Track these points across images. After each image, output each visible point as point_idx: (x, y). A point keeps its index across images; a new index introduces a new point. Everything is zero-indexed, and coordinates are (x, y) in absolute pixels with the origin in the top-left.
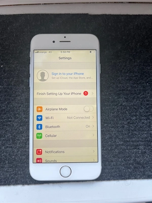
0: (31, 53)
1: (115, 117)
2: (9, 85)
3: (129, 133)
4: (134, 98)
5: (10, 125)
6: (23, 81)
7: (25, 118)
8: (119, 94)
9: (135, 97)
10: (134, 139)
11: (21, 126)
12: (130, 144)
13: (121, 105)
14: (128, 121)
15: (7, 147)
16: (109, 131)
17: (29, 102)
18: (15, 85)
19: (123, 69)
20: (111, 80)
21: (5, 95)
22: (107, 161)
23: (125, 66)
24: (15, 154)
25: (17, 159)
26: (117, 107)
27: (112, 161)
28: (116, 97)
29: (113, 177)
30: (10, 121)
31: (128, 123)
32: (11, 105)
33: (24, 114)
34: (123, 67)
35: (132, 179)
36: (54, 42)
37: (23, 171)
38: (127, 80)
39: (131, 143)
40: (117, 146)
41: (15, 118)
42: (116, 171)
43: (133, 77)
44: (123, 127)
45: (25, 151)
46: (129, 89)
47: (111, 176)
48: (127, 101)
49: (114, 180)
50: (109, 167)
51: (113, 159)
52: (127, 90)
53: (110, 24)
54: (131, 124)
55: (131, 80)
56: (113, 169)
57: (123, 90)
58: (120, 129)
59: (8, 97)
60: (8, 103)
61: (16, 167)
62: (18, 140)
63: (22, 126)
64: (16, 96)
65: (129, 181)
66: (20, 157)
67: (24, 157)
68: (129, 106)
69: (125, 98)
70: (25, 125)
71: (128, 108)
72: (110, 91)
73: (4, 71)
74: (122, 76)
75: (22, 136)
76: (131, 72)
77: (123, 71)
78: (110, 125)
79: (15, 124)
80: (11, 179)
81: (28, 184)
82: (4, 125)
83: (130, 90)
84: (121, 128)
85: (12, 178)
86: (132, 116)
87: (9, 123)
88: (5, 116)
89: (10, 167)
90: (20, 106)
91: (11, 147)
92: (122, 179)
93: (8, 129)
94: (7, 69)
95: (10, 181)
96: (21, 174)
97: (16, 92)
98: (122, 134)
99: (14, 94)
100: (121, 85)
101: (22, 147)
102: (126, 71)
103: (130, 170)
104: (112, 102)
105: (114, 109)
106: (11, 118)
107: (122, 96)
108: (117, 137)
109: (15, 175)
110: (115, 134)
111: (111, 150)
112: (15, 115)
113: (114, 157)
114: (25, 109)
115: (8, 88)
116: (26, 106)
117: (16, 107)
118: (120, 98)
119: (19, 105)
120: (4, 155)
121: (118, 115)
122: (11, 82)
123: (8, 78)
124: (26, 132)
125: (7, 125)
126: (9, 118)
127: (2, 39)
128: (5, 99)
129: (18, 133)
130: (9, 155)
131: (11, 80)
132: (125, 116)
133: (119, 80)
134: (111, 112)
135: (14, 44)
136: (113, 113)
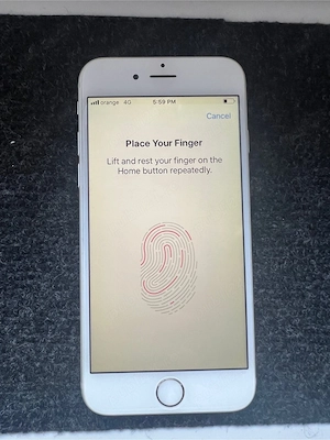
0: (80, 104)
1: (284, 273)
2: (31, 188)
3: (318, 311)
5: (30, 286)
6: (63, 180)
7: (68, 269)
8: (295, 218)
11: (57, 289)
12: (319, 338)
13: (301, 243)
14: (315, 283)
15: (24, 340)
16: (269, 306)
17: (77, 231)
18: (44, 190)
19: (306, 155)
20: (276, 182)
21: (20, 214)
22: (264, 378)
23: (311, 149)
24: (42, 358)
25: (46, 369)
26: (291, 248)
27: (276, 379)
28: (287, 226)
29: (277, 416)
30: (31, 277)
31: (316, 287)
33: (66, 260)
35: (323, 422)
37: (60, 398)
38: (317, 183)
39: (322, 336)
40: (287, 341)
41: (44, 270)
42: (283, 404)
44: (303, 297)
45: (68, 351)
46: (319, 205)
47: (272, 415)
48: (313, 235)
49: (280, 423)
50: (268, 393)
51: (279, 375)
52: (315, 208)
53: (276, 47)
54: (321, 289)
55: (324, 183)
56: (278, 396)
57: (304, 208)
58: (296, 303)
59: (28, 219)
60: (28, 234)
61: (45, 387)
62: (51, 323)
63: (60, 289)
64: (48, 216)
65: (314, 428)
66: (55, 365)
67: (64, 366)
68: (318, 247)
69: (309, 227)
70: (67, 288)
71: (317, 251)
72: (276, 209)
73: (18, 153)
74: (303, 174)
75: (61, 313)
76: (323, 165)
77: (306, 161)
78: (271, 292)
79: (43, 286)
80: (31, 418)
81: (72, 431)
82: (17, 286)
83: (321, 209)
84: (297, 298)
85: (34, 415)
86: (326, 271)
87: (29, 282)
88: (18, 263)
89: (30, 390)
90: (57, 242)
91: (33, 341)
92: (298, 423)
93: (26, 295)
94: (25, 149)
95: (28, 424)
96: (56, 406)
97: (46, 207)
98: (301, 313)
99: (43, 211)
100: (299, 195)
101: (59, 341)
102: (314, 162)
103: (317, 402)
104: (279, 236)
105: (282, 252)
106: (35, 271)
107: (301, 221)
108: (288, 321)
109: (42, 406)
111: (274, 351)
112: (44, 261)
113: (280, 369)
114: (68, 249)
115: (28, 197)
116: (70, 241)
117: (47, 243)
118: (296, 226)
119: (54, 238)
120: (15, 361)
121: (292, 269)
122: (34, 181)
123: (28, 172)
124: (70, 304)
125: (23, 287)
126: (28, 270)
127: (14, 76)
128: (20, 224)
129: (50, 307)
130: (28, 359)
131: (34, 176)
132: (308, 270)
133: (295, 183)
134: (275, 261)
135: (42, 88)
136: (280, 264)
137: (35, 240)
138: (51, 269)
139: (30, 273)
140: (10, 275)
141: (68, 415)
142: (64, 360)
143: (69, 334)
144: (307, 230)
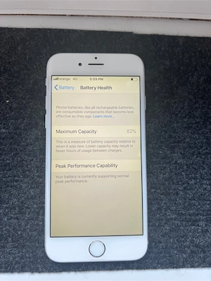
0: (47, 79)
1: (166, 180)
2: (18, 128)
3: (185, 202)
4: (193, 154)
5: (16, 186)
6: (37, 124)
7: (38, 176)
8: (173, 148)
9: (194, 152)
10: (192, 212)
11: (32, 188)
12: (186, 218)
13: (176, 163)
14: (184, 186)
15: (12, 218)
16: (157, 199)
17: (44, 154)
18: (25, 130)
19: (180, 111)
20: (162, 127)
21: (11, 143)
22: (153, 242)
23: (182, 108)
24: (22, 229)
25: (24, 235)
26: (170, 165)
27: (160, 242)
28: (168, 152)
29: (161, 264)
30: (17, 181)
31: (185, 188)
32: (19, 159)
33: (38, 171)
34: (179, 109)
35: (187, 267)
37: (33, 253)
38: (186, 128)
39: (188, 217)
40: (168, 220)
41: (24, 177)
42: (165, 257)
43: (193, 124)
44: (177, 194)
45: (38, 225)
46: (187, 140)
47: (158, 263)
48: (183, 158)
49: (162, 268)
50: (156, 251)
51: (162, 240)
52: (185, 142)
53: (163, 49)
54: (188, 190)
55: (190, 128)
56: (161, 253)
57: (179, 142)
58: (173, 198)
59: (16, 146)
60: (15, 155)
61: (23, 247)
62: (28, 208)
63: (33, 188)
64: (27, 145)
65: (182, 271)
66: (30, 233)
67: (35, 233)
68: (186, 165)
69: (181, 153)
70: (37, 187)
71: (185, 167)
72: (162, 142)
73: (11, 108)
74: (178, 122)
75: (34, 202)
76: (190, 117)
77: (179, 115)
78: (159, 191)
79: (24, 186)
80: (15, 264)
81: (40, 272)
82: (8, 186)
83: (188, 142)
84: (174, 195)
85: (17, 262)
86: (191, 179)
87: (15, 184)
88: (9, 173)
89: (15, 247)
90: (32, 160)
91: (17, 218)
92: (173, 268)
93: (13, 191)
94: (14, 105)
95: (13, 268)
96: (30, 258)
97: (26, 139)
98: (175, 204)
99: (24, 142)
100: (175, 134)
101: (32, 219)
102: (184, 115)
103: (184, 256)
104: (163, 158)
105: (165, 168)
106: (19, 177)
107: (176, 149)
108: (168, 208)
109: (22, 258)
110: (165, 204)
111: (160, 226)
112: (24, 172)
113: (163, 236)
114: (39, 165)
115: (16, 133)
116: (40, 159)
117: (26, 161)
118: (174, 153)
119: (31, 158)
120: (6, 230)
121: (170, 177)
122: (20, 124)
123: (16, 119)
124: (39, 197)
125: (12, 187)
126: (15, 176)
127: (9, 63)
128: (11, 149)
129: (28, 199)
130: (14, 229)
131: (19, 121)
132: (180, 178)
133: (173, 127)
134: (161, 173)
135: (26, 70)
136: (164, 174)
138: (28, 176)
139: (16, 178)
140: (4, 179)
141: (37, 263)
142: (35, 230)
143: (38, 215)
144: (180, 155)
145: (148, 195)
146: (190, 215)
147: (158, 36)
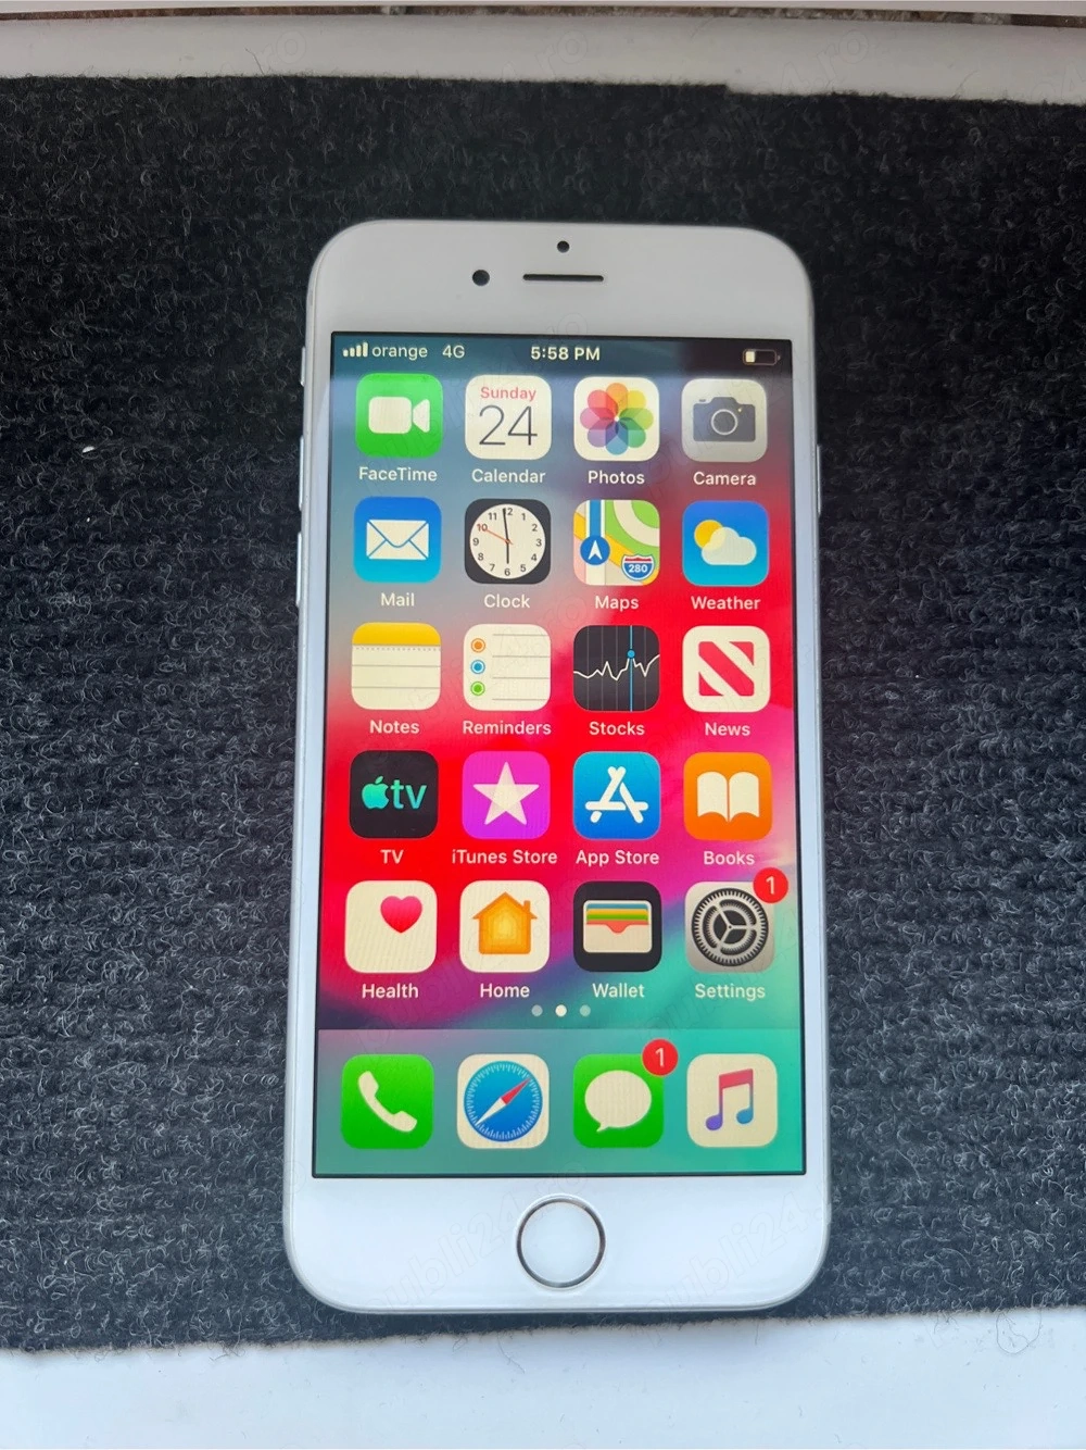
0: (309, 353)
1: (922, 840)
2: (140, 587)
3: (1029, 955)
4: (1058, 703)
5: (136, 887)
6: (242, 561)
7: (255, 833)
8: (950, 675)
9: (1066, 692)
10: (1063, 1005)
11: (220, 894)
12: (1034, 1041)
13: (971, 750)
14: (1018, 870)
15: (116, 1054)
16: (877, 942)
18: (183, 593)
19: (982, 485)
20: (893, 565)
21: (108, 667)
22: (865, 1165)
23: (995, 466)
24: (174, 1107)
25: (185, 1143)
26: (942, 765)
27: (903, 1169)
28: (931, 695)
29: (911, 1286)
30: (142, 860)
31: (1022, 883)
33: (250, 805)
34: (979, 474)
35: (1052, 1304)
36: (481, 277)
37: (230, 1236)
38: (1014, 567)
39: (1046, 1033)
40: (941, 1051)
41: (181, 836)
42: (929, 1247)
43: (1051, 546)
44: (985, 913)
45: (255, 1087)
46: (1024, 632)
47: (895, 1282)
48: (1009, 725)
49: (918, 1310)
50: (879, 1214)
51: (912, 1156)
52: (1013, 644)
53: (884, 167)
54: (1038, 889)
55: (1035, 567)
56: (908, 1225)
57: (982, 642)
58: (963, 932)
59: (131, 680)
60: (132, 724)
61: (180, 1206)
62: (200, 1000)
63: (230, 895)
64: (193, 672)
65: (1026, 1324)
66: (215, 1132)
67: (239, 1133)
68: (1026, 759)
69: (996, 699)
70: (250, 891)
71: (1020, 772)
72: (892, 645)
73: (104, 486)
74: (973, 541)
75: (232, 971)
76: (1033, 516)
77: (981, 502)
78: (885, 898)
79: (178, 883)
80: (140, 1300)
81: (269, 1341)
82: (95, 887)
83: (1029, 644)
84: (966, 917)
85: (149, 1291)
86: (1051, 834)
87: (133, 874)
88: (101, 819)
89: (136, 1209)
90: (220, 750)
91: (146, 1056)
92: (977, 1306)
93: (124, 914)
94: (124, 469)
95: (130, 1318)
96: (215, 1263)
97: (188, 642)
98: (976, 964)
99: (177, 656)
100: (964, 602)
101: (226, 1059)
102: (1003, 503)
103: (1033, 1239)
104: (903, 727)
105: (915, 777)
106: (152, 838)
107: (972, 682)
108: (938, 988)
109: (173, 1265)
110: (923, 965)
111: (895, 1082)
112: (178, 810)
113: (916, 1136)
114: (254, 769)
115: (132, 613)
116: (262, 745)
117: (189, 754)
118: (956, 697)
119: (213, 739)
120: (87, 1118)
121: (946, 827)
122: (153, 565)
123: (134, 538)
124: (261, 941)
125: (115, 891)
126: (131, 835)
127: (94, 254)
128: (108, 697)
129: (197, 950)
130: (129, 1114)
131: (151, 549)
132: (997, 832)
133: (951, 566)
134: (893, 805)
135: (180, 288)
136: (909, 810)
137: (152, 743)
138: (201, 833)
139: (137, 846)
140: (75, 852)
141: (255, 1292)
142: (241, 1117)
143: (258, 1035)
144: (986, 706)
145: (830, 921)
146: (1054, 1024)
147: (853, 100)
